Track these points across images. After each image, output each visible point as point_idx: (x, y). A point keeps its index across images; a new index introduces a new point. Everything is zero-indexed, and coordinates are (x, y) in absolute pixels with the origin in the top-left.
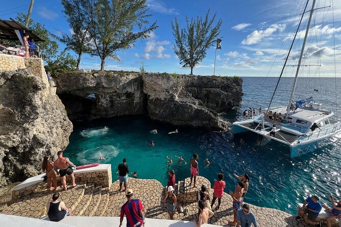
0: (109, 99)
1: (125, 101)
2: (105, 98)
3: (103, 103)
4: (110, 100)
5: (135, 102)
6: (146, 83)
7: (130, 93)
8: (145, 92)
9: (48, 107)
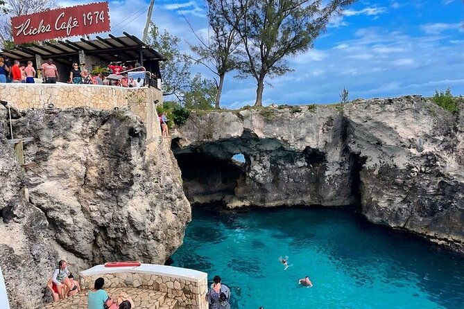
0: (268, 164)
1: (303, 171)
2: (260, 161)
3: (256, 174)
4: (271, 168)
5: (327, 173)
6: (355, 127)
7: (315, 151)
8: (354, 148)
9: (151, 168)
